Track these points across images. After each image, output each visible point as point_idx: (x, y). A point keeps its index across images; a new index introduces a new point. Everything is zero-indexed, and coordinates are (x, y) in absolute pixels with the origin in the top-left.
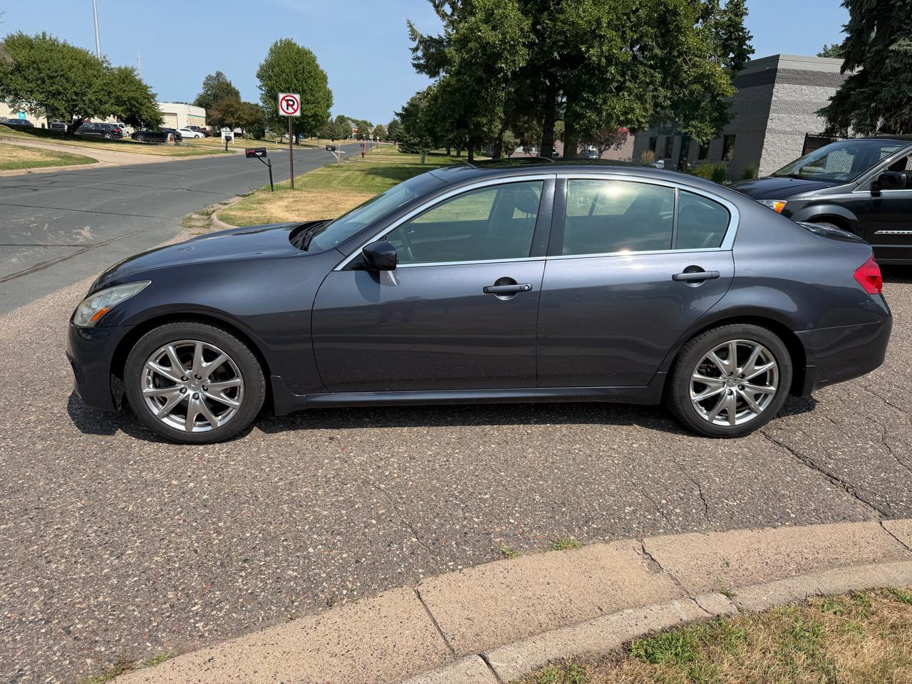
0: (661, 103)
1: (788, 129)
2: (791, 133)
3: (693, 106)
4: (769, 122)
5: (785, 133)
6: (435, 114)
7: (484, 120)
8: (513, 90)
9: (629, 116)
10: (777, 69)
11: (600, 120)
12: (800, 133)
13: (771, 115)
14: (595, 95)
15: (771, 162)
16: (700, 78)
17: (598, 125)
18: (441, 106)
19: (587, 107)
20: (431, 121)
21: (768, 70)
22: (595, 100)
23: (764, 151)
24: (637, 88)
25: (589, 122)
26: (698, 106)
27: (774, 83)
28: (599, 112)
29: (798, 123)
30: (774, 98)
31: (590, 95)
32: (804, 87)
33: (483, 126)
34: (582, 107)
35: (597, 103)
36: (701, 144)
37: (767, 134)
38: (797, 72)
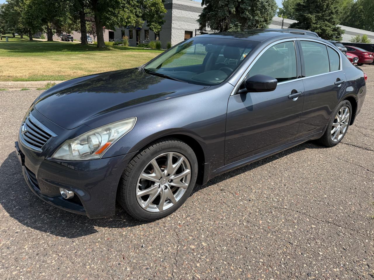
0: (138, 15)
1: (179, 28)
2: (180, 29)
3: (152, 16)
4: (172, 24)
5: (178, 29)
6: (31, 15)
7: (62, 19)
8: (72, 5)
9: (129, 20)
10: (172, 3)
11: (118, 21)
12: (183, 29)
13: (173, 22)
14: (114, 9)
15: (175, 41)
16: (154, 5)
17: (117, 23)
18: (34, 11)
19: (111, 15)
20: (29, 18)
21: (169, 3)
22: (115, 12)
23: (172, 36)
24: (130, 7)
25: (113, 22)
26: (154, 16)
27: (172, 9)
28: (117, 16)
29: (182, 25)
30: (173, 15)
31: (112, 9)
32: (182, 11)
33: (61, 22)
34: (109, 14)
35: (115, 13)
36: (156, 33)
37: (172, 29)
38: (179, 5)
